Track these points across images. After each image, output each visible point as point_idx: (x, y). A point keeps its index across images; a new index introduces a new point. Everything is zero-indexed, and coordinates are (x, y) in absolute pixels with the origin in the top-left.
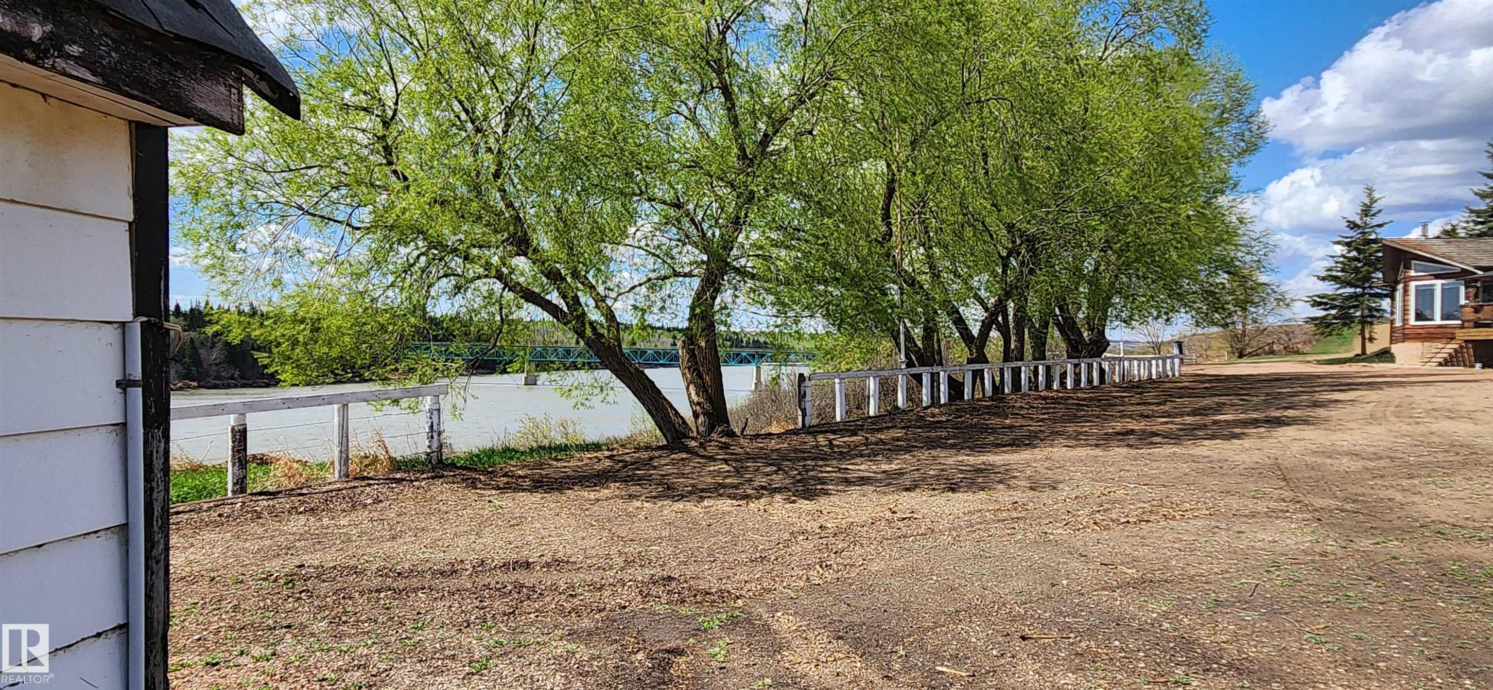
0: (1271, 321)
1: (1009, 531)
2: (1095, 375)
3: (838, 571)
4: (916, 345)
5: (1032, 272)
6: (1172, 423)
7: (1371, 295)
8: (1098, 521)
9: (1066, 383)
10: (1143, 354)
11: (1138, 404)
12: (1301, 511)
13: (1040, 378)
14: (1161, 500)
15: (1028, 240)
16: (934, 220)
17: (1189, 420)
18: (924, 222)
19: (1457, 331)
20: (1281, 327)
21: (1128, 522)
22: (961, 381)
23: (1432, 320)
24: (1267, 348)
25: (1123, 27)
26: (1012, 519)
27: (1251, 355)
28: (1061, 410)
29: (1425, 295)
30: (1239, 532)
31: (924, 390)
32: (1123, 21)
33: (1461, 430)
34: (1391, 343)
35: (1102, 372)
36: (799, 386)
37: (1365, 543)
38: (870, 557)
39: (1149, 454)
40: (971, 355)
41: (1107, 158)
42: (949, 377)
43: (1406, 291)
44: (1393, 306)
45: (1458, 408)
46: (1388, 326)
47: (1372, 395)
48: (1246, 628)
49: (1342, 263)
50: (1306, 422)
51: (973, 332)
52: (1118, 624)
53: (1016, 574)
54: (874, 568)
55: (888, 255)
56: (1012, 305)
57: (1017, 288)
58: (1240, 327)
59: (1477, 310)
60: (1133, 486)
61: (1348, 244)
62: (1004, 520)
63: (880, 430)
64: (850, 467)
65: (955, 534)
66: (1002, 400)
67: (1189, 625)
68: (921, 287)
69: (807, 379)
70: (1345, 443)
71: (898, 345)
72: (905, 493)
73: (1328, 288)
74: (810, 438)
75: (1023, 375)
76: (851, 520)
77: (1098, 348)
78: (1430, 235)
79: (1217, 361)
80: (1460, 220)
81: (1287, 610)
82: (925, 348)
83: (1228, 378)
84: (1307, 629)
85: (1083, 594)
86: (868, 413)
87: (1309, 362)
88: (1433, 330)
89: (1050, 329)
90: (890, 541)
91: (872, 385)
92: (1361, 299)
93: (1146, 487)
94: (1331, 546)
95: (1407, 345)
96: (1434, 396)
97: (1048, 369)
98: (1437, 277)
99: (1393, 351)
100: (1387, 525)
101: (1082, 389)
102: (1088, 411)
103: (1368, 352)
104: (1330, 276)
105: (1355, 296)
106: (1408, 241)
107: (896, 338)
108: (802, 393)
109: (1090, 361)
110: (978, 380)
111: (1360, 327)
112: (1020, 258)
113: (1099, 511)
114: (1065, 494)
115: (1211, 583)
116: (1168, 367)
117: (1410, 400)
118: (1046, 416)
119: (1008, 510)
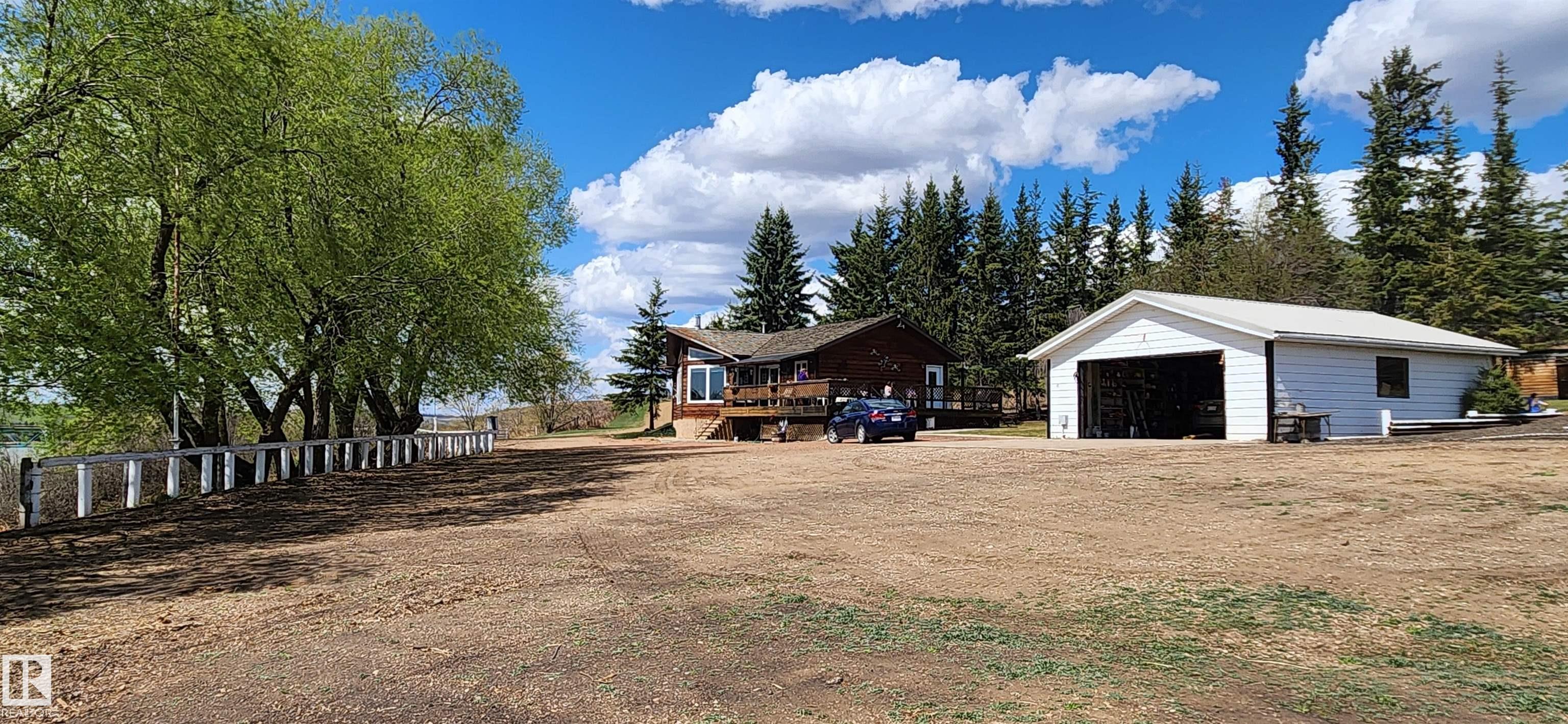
0: (577, 396)
1: (313, 627)
2: (407, 452)
3: (91, 701)
4: (195, 422)
5: (340, 342)
6: (484, 499)
7: (658, 376)
8: (411, 605)
9: (376, 462)
10: (456, 429)
11: (452, 482)
12: (598, 576)
13: (347, 457)
14: (474, 577)
15: (336, 307)
16: (223, 277)
17: (500, 495)
18: (209, 278)
19: (720, 409)
20: (585, 403)
21: (442, 602)
22: (251, 462)
23: (704, 399)
24: (573, 423)
25: (443, 99)
26: (317, 613)
27: (559, 430)
28: (369, 492)
29: (699, 376)
30: (545, 601)
31: (203, 474)
32: (442, 94)
33: (719, 494)
34: (674, 417)
35: (415, 448)
36: (23, 474)
37: (647, 598)
38: (134, 679)
39: (462, 532)
40: (265, 432)
41: (425, 230)
42: (237, 459)
43: (684, 374)
44: (675, 387)
45: (719, 476)
46: (671, 403)
47: (657, 466)
48: (549, 689)
49: (635, 346)
50: (602, 494)
51: (268, 407)
52: (431, 706)
53: (322, 672)
54: (142, 690)
55: (161, 314)
56: (316, 376)
57: (322, 358)
58: (549, 402)
59: (735, 392)
60: (446, 566)
61: (640, 330)
62: (307, 616)
63: (144, 525)
64: (101, 573)
65: (247, 638)
66: (302, 483)
67: (499, 694)
68: (204, 354)
69: (35, 466)
70: (634, 511)
71: (169, 422)
72: (180, 598)
73: (624, 369)
74: (38, 540)
75: (327, 455)
76: (106, 637)
77: (411, 424)
78: (703, 327)
79: (528, 435)
80: (724, 313)
81: (584, 666)
82: (207, 426)
83: (537, 452)
84: (600, 680)
85: (395, 682)
86: (125, 505)
87: (608, 436)
88: (703, 408)
89: (358, 404)
90: (163, 656)
91: (132, 470)
92: (650, 379)
93: (459, 566)
94: (621, 603)
95: (685, 420)
96: (703, 466)
97: (356, 447)
98: (707, 362)
99: (675, 426)
100: (664, 581)
101: (392, 468)
102: (399, 491)
103: (655, 427)
104: (626, 357)
105: (644, 377)
106: (686, 330)
107: (167, 413)
108: (27, 483)
109: (401, 437)
110: (273, 461)
111: (649, 404)
112: (327, 325)
113: (412, 595)
114: (375, 581)
115: (519, 652)
116: (482, 445)
117: (685, 469)
118: (353, 498)
119: (312, 604)
